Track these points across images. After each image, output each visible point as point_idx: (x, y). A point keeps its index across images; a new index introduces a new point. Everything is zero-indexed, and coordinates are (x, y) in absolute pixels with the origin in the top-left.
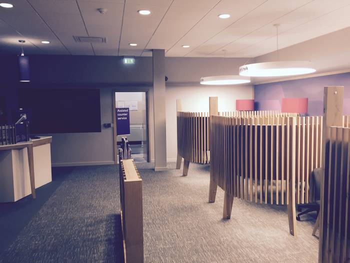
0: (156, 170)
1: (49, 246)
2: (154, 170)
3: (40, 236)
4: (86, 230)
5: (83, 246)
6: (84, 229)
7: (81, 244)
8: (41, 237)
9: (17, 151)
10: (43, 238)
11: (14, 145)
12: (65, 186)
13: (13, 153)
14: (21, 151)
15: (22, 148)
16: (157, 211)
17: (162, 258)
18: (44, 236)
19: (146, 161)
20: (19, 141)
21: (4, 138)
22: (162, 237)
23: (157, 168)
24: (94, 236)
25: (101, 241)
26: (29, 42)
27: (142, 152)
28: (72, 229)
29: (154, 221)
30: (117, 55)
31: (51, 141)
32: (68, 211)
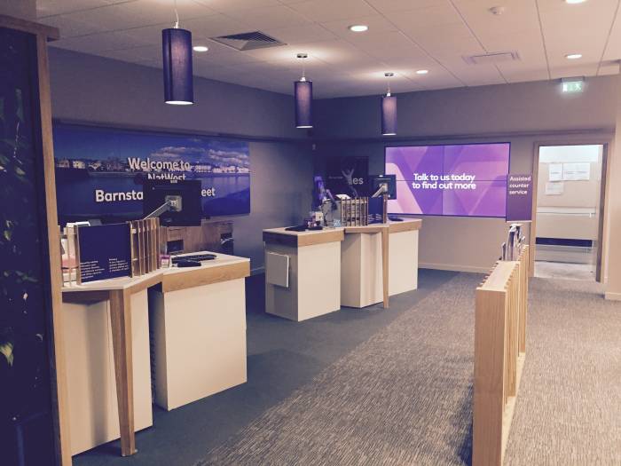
0: (606, 297)
1: (386, 373)
2: (603, 296)
3: (378, 358)
4: (443, 367)
5: (431, 386)
6: (441, 363)
7: (429, 381)
8: (380, 359)
9: (368, 236)
10: (382, 361)
11: (365, 227)
12: (434, 299)
13: (363, 238)
14: (373, 236)
15: (375, 233)
16: (579, 367)
17: (553, 437)
18: (383, 359)
19: (594, 280)
20: (372, 223)
21: (353, 216)
22: (569, 408)
23: (609, 295)
24: (452, 377)
25: (460, 386)
26: (400, 74)
27: (591, 261)
28: (424, 359)
29: (565, 381)
30: (548, 78)
31: (420, 226)
32: (426, 334)
